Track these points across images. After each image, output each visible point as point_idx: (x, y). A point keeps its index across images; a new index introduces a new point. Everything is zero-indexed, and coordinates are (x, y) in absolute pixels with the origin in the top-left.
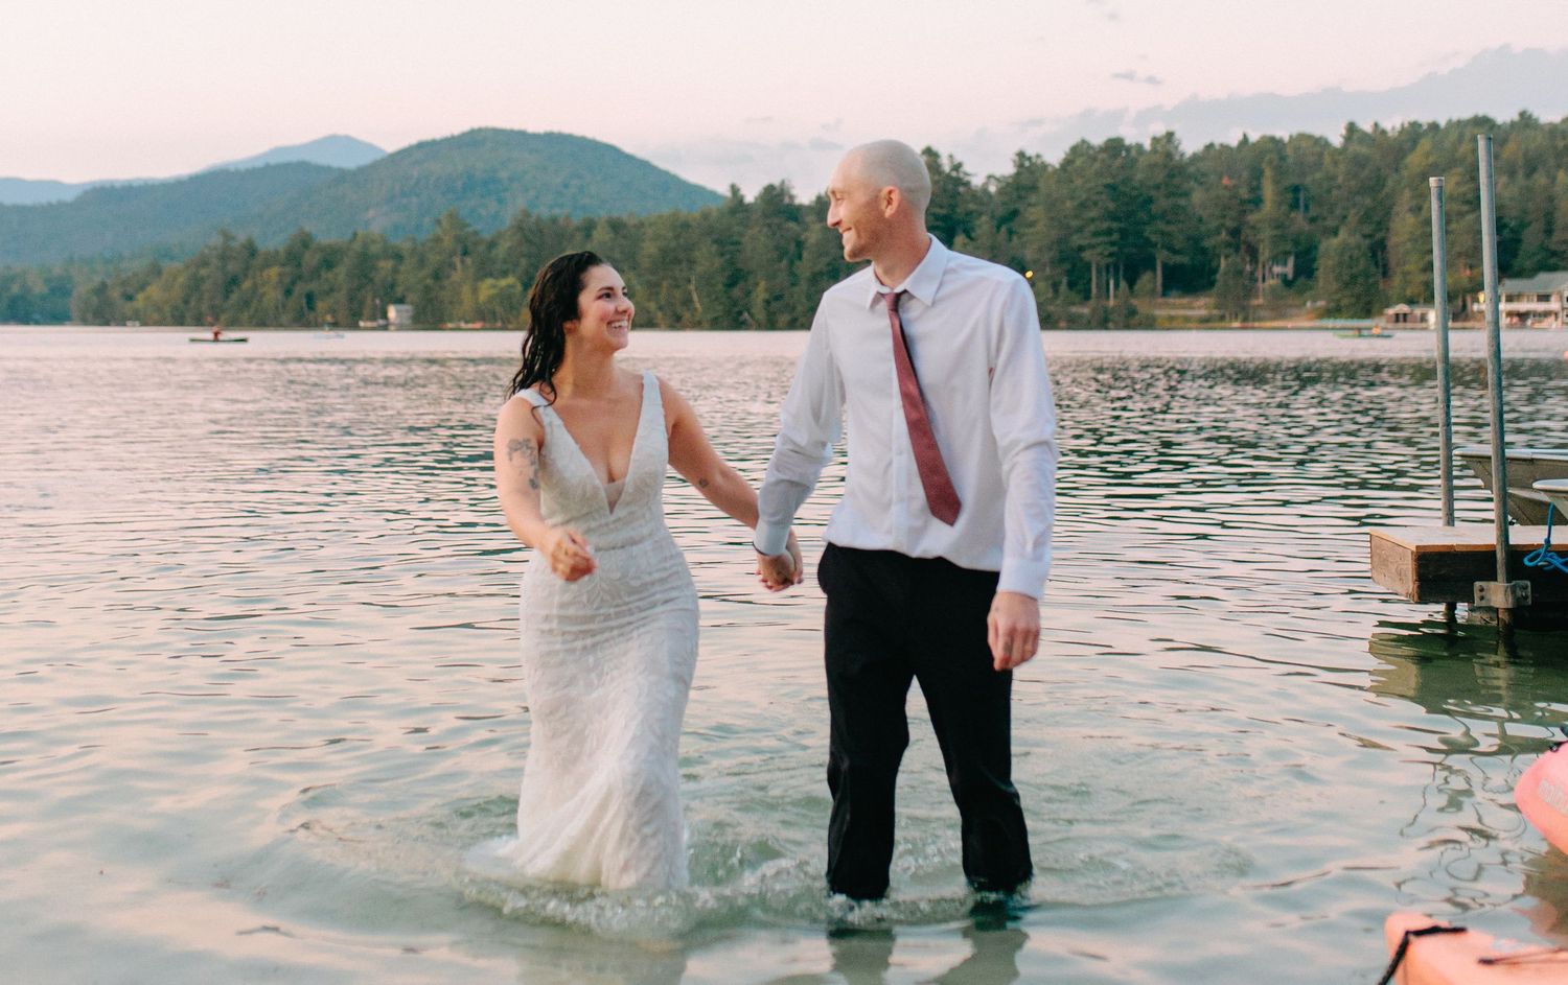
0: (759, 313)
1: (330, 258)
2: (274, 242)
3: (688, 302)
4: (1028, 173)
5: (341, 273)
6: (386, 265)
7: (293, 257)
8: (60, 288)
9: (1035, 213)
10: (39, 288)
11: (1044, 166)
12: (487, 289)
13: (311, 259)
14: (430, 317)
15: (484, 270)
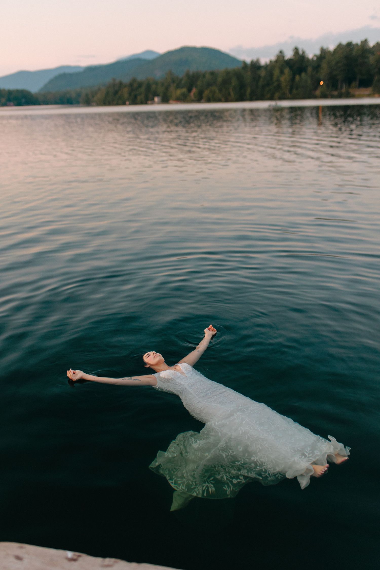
0: (248, 96)
1: (140, 85)
2: (126, 80)
3: (229, 94)
4: (324, 53)
5: (143, 89)
6: (153, 87)
7: (131, 85)
8: (79, 95)
9: (324, 65)
10: (74, 95)
11: (329, 52)
12: (179, 92)
13: (135, 85)
14: (165, 100)
15: (178, 87)
